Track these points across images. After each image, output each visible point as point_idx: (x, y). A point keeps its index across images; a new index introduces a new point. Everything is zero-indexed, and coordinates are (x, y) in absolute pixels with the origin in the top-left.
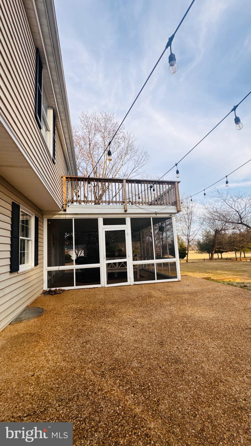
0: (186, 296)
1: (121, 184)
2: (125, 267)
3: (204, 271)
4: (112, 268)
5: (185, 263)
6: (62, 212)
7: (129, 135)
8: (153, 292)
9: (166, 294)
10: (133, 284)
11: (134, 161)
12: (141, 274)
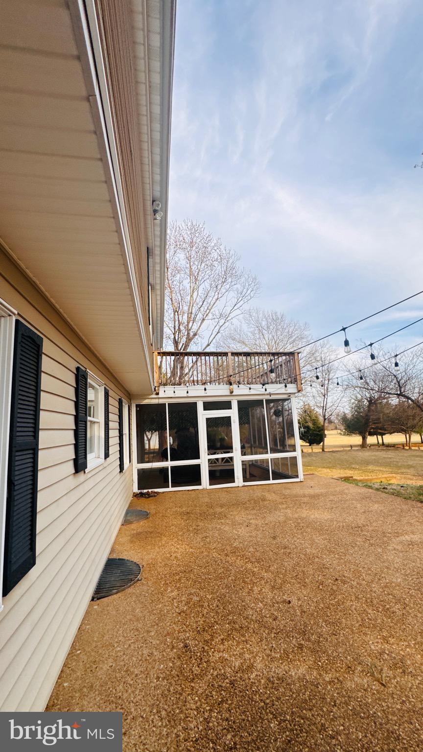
0: (306, 500)
1: (224, 358)
2: (229, 462)
3: (348, 466)
4: (214, 465)
5: (319, 452)
6: (154, 396)
7: (228, 252)
8: (268, 496)
9: (282, 497)
10: (242, 485)
11: (236, 292)
12: (251, 473)
